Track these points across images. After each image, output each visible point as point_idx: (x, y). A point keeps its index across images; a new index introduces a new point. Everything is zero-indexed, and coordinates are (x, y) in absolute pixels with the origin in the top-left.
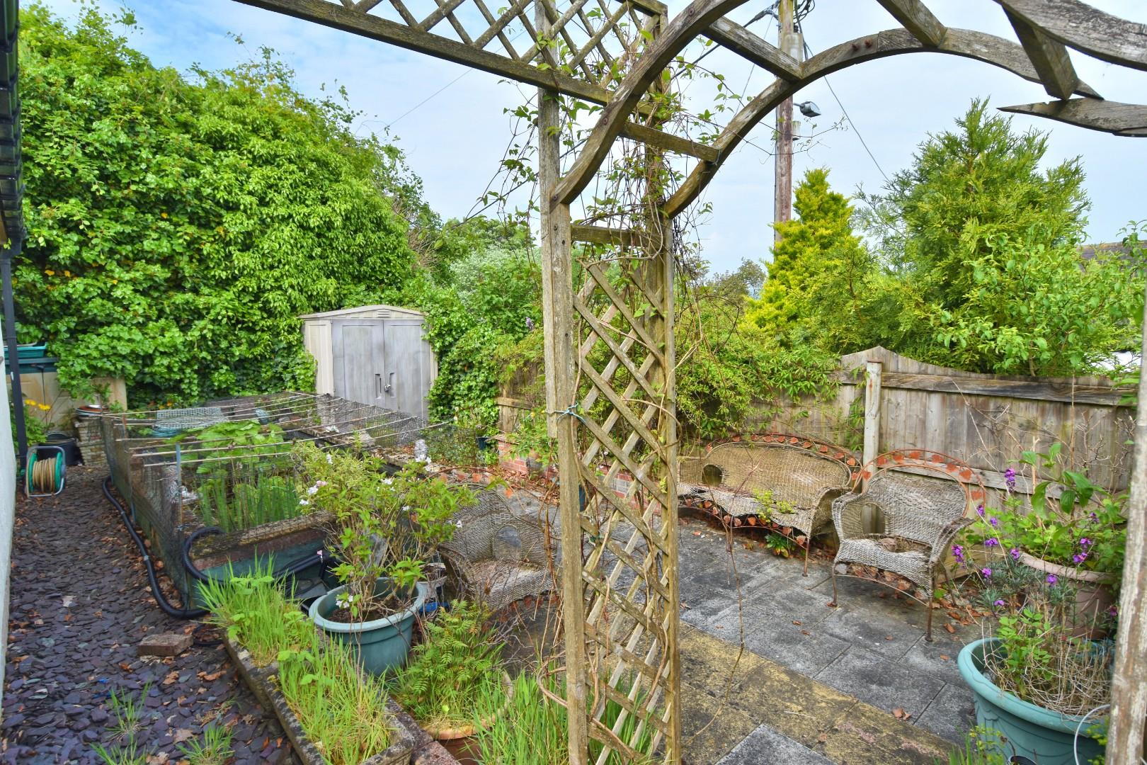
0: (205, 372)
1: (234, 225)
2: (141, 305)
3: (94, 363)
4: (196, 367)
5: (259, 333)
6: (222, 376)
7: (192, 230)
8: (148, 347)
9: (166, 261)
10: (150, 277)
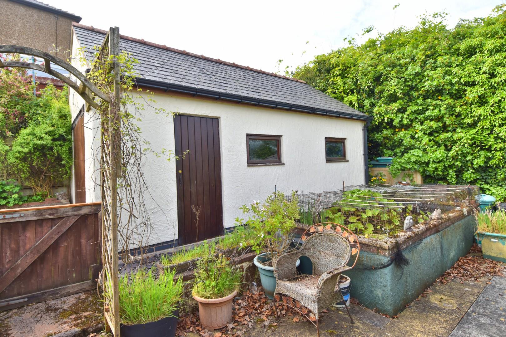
0: (460, 172)
1: (471, 94)
2: (426, 139)
3: (402, 165)
4: (455, 170)
5: (493, 152)
6: (468, 175)
7: (451, 101)
8: (425, 159)
9: (439, 119)
10: (431, 127)
